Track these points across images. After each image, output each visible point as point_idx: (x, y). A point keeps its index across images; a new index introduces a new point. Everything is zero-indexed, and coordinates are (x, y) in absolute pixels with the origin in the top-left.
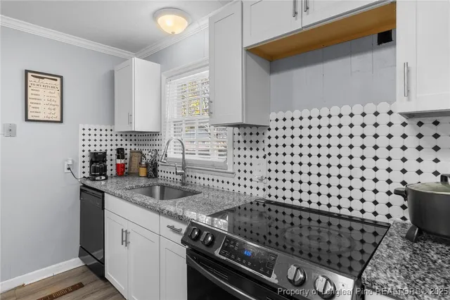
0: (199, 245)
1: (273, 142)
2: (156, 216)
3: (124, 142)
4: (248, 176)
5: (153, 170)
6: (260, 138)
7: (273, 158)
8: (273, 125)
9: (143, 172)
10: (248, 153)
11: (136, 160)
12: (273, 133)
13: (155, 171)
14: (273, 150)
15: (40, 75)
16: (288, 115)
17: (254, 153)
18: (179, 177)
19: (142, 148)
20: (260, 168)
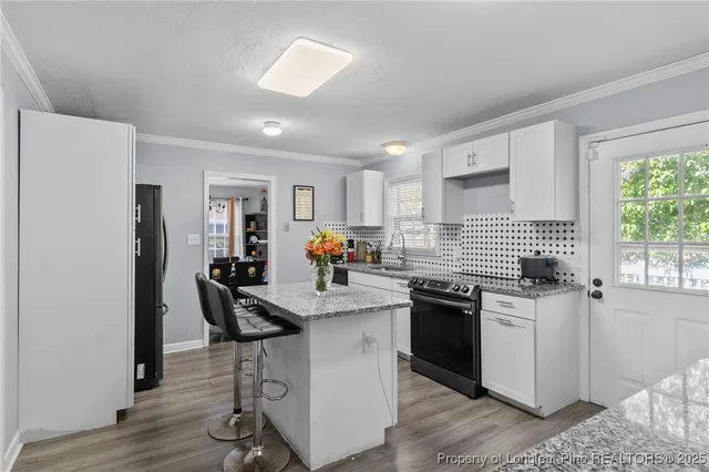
0: (417, 285)
1: (465, 234)
2: (390, 279)
3: (352, 235)
4: (450, 258)
5: (377, 257)
6: (457, 232)
7: (466, 245)
8: (465, 223)
9: (369, 258)
10: (450, 242)
11: (362, 249)
12: (465, 229)
13: (379, 257)
14: (466, 240)
15: (302, 187)
16: (475, 217)
17: (454, 242)
18: (399, 262)
19: (368, 239)
20: (457, 253)
